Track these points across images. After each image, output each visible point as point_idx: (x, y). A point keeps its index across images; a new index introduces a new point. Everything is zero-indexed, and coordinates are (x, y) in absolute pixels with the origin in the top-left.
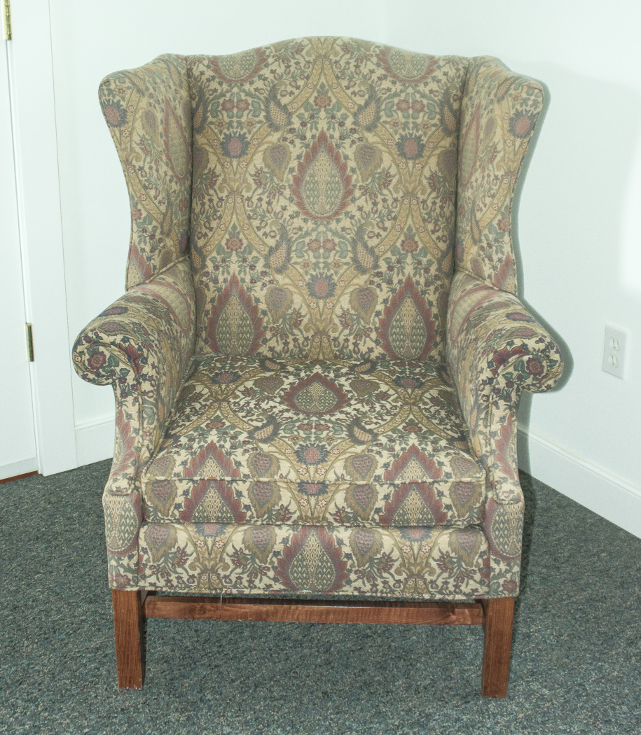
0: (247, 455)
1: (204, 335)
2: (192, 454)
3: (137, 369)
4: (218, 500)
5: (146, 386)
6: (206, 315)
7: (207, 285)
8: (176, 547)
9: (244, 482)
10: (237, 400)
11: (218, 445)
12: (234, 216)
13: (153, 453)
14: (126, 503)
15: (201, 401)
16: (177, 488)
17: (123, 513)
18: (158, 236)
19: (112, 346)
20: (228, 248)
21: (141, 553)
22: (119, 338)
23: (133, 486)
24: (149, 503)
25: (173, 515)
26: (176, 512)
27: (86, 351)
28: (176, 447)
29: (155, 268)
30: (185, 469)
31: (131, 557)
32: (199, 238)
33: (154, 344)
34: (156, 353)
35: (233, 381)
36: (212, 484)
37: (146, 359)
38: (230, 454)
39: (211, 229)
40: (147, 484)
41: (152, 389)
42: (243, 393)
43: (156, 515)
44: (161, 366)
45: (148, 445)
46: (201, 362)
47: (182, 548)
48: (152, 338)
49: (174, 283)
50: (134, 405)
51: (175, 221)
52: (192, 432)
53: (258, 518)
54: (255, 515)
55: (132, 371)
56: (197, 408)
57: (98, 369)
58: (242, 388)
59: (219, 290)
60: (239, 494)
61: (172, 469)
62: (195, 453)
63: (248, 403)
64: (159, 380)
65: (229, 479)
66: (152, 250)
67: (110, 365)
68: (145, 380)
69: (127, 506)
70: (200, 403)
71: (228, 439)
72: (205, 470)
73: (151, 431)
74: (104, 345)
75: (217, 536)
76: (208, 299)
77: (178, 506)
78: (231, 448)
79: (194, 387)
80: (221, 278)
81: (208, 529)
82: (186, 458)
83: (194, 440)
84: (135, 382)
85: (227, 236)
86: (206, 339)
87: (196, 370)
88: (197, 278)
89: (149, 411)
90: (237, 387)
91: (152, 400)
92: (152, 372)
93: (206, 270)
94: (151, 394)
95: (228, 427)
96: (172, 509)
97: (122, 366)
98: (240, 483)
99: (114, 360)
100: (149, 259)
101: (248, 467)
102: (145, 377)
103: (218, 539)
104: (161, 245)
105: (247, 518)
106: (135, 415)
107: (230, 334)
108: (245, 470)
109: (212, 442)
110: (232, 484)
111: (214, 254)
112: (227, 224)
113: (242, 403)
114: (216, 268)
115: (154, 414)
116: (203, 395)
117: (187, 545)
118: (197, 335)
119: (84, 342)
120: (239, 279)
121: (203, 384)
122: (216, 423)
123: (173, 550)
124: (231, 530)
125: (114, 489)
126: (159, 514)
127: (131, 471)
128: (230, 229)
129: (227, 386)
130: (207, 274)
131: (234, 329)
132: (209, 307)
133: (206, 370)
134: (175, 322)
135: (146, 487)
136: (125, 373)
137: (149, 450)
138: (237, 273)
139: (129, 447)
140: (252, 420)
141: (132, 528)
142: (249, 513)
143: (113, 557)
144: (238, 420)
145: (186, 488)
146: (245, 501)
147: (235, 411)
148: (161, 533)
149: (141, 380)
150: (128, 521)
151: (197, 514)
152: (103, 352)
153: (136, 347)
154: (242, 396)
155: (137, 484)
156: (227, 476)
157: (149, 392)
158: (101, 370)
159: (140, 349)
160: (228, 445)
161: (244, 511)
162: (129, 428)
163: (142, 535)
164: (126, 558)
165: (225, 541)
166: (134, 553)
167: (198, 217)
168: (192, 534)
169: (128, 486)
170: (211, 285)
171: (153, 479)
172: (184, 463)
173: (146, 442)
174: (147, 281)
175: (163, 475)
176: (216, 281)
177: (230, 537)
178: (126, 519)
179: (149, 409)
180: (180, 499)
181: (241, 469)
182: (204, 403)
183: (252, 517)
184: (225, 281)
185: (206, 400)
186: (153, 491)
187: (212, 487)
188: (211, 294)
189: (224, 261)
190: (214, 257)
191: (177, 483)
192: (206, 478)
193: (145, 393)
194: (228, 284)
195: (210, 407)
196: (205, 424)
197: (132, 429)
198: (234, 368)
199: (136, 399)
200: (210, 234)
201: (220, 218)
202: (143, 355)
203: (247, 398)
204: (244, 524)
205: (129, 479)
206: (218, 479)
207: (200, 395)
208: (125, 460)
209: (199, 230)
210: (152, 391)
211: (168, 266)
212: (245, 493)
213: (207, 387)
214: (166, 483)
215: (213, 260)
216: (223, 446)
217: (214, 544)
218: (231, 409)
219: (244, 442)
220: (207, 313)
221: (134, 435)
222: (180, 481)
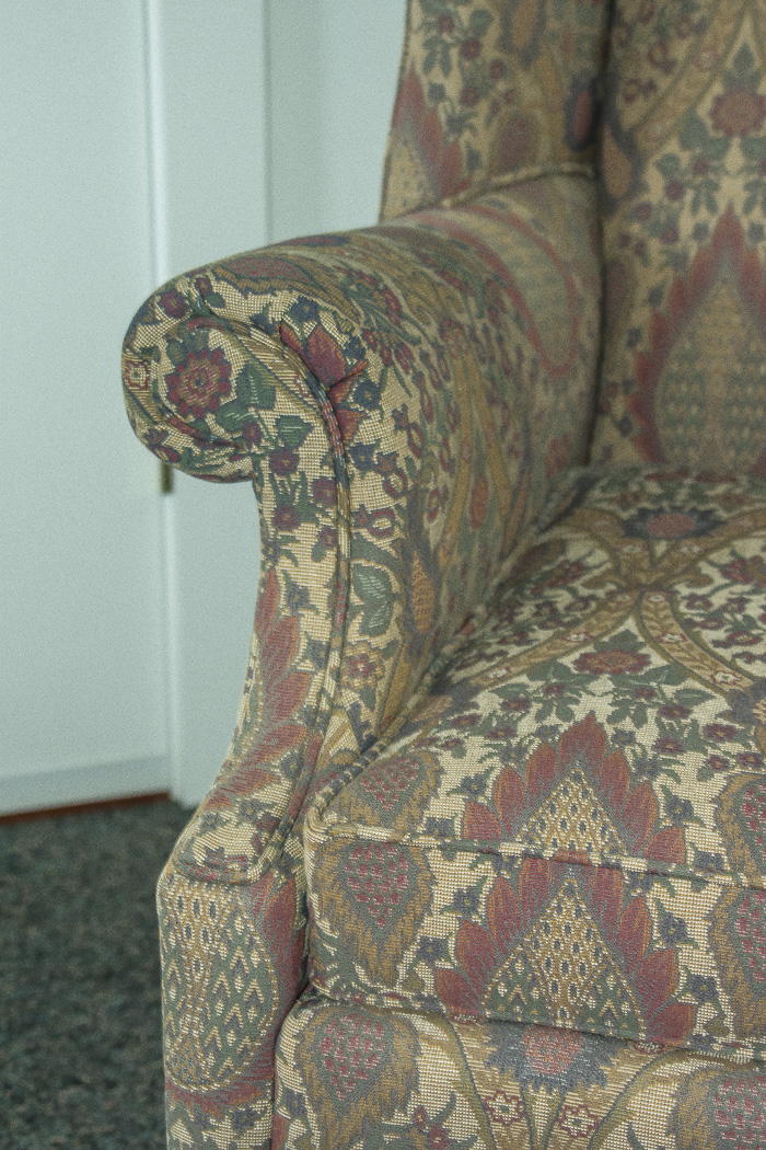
0: (719, 780)
1: (619, 406)
2: (505, 755)
3: (340, 424)
4: (588, 946)
5: (368, 491)
6: (631, 344)
7: (641, 249)
8: (411, 1107)
9: (698, 884)
10: (701, 591)
11: (609, 730)
12: (747, 25)
13: (372, 740)
14: (236, 912)
15: (577, 584)
16: (432, 881)
17: (223, 951)
18: (490, 52)
19: (257, 335)
20: (716, 127)
21: (283, 1112)
22: (279, 304)
23: (270, 853)
24: (324, 925)
25: (413, 981)
26: (424, 972)
27: (162, 345)
28: (456, 724)
29: (474, 158)
30: (473, 807)
31: (243, 1122)
32: (629, 99)
33: (415, 351)
34: (418, 378)
35: (698, 534)
36: (571, 878)
37: (377, 390)
38: (653, 769)
39: (667, 66)
40: (321, 849)
41: (387, 502)
42: (725, 571)
43: (347, 973)
44: (431, 428)
45: (356, 707)
46: (597, 479)
47: (432, 1113)
48: (414, 332)
49: (536, 222)
50: (317, 556)
51: (553, 24)
52: (524, 679)
53: (741, 1034)
54: (728, 1023)
55: (319, 428)
56: (560, 607)
57: (200, 414)
58: (723, 557)
59: (678, 261)
60: (675, 930)
61: (424, 804)
62: (521, 750)
63: (741, 602)
64: (419, 476)
65: (637, 864)
66: (470, 96)
67: (242, 405)
68: (365, 467)
69: (239, 927)
70: (573, 591)
71: (651, 713)
72: (550, 818)
73: (373, 657)
74: (228, 327)
75: (572, 1086)
76: (642, 294)
77: (431, 950)
78: (661, 745)
79: (562, 546)
80: (686, 224)
81: (539, 1054)
82: (481, 769)
83: (524, 705)
84: (328, 473)
85: (717, 89)
86: (625, 420)
87: (579, 500)
88: (611, 230)
89: (372, 584)
90: (708, 551)
91: (384, 544)
92: (393, 442)
93: (644, 198)
94: (384, 523)
95: (657, 672)
96: (409, 956)
97: (285, 406)
98: (682, 886)
99: (258, 386)
100: (457, 124)
101: (719, 825)
102: (364, 456)
103: (572, 1099)
104: (502, 86)
105: (699, 1030)
106: (320, 596)
107: (701, 405)
108: (704, 837)
109: (591, 716)
110: (647, 887)
111: (673, 147)
112: (720, 50)
113: (718, 600)
114: (675, 190)
115: (392, 597)
116: (588, 569)
117: (451, 1106)
118: (597, 406)
119: (160, 312)
120: (745, 226)
121: (594, 537)
122: (619, 658)
123: (400, 1119)
124: (628, 1070)
125: (200, 858)
126: (360, 971)
127: (275, 795)
128: (729, 64)
129: (673, 548)
130: (644, 211)
131: (717, 389)
132: (641, 317)
133: (611, 500)
134: (517, 319)
135: (318, 861)
136: (295, 432)
137: (358, 727)
138: (738, 210)
139: (283, 709)
140: (750, 658)
141: (252, 1013)
142: (706, 1013)
143: (180, 1113)
144: (696, 652)
145: (467, 879)
146: (696, 960)
147: (688, 625)
148: (360, 1046)
149: (352, 469)
150: (239, 984)
151: (502, 990)
152: (219, 352)
153: (342, 340)
154: (719, 580)
155: (291, 845)
156: (633, 853)
157: (378, 514)
158: (210, 419)
159: (354, 349)
160: (647, 735)
161: (689, 999)
162: (293, 641)
163: (287, 1044)
164: (227, 1123)
165: (602, 1112)
166: (257, 1107)
167: (630, 30)
168: (477, 1065)
169: (250, 852)
170: (655, 246)
171: (347, 832)
172: (471, 786)
173: (349, 698)
174: (446, 203)
175: (384, 822)
176: (670, 233)
177: (623, 1096)
178: (231, 976)
179: (372, 579)
180: (441, 925)
181: (691, 832)
182: (584, 592)
183: (716, 1027)
184: (699, 232)
185: (596, 583)
186: (340, 879)
187: (570, 892)
188: (651, 275)
189: (700, 167)
190: (672, 158)
191: (435, 859)
192: (549, 853)
193: (364, 517)
194: (708, 241)
195: (602, 605)
196: (576, 655)
197: (303, 645)
198: (703, 499)
199: (327, 538)
200: (664, 83)
201: (700, 29)
202: (363, 372)
203: (739, 588)
204: (681, 1054)
205: (259, 825)
206: (595, 859)
207: (579, 567)
208: (261, 752)
209: (630, 74)
210: (387, 513)
211: (523, 173)
212: (698, 930)
213: (603, 545)
214: (392, 854)
215: (668, 166)
216: (630, 738)
217: (556, 1119)
218: (677, 615)
219: (712, 730)
220: (635, 336)
221: (308, 666)
222: (449, 852)
